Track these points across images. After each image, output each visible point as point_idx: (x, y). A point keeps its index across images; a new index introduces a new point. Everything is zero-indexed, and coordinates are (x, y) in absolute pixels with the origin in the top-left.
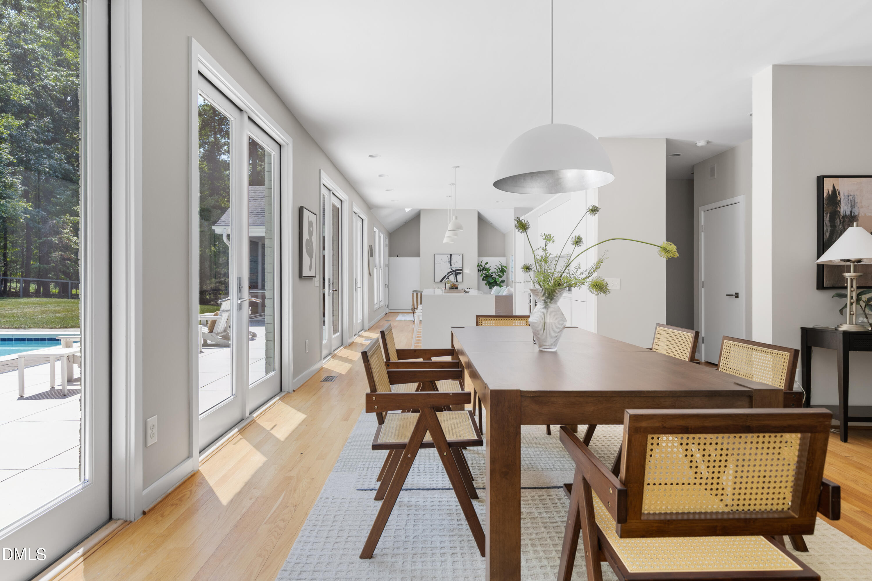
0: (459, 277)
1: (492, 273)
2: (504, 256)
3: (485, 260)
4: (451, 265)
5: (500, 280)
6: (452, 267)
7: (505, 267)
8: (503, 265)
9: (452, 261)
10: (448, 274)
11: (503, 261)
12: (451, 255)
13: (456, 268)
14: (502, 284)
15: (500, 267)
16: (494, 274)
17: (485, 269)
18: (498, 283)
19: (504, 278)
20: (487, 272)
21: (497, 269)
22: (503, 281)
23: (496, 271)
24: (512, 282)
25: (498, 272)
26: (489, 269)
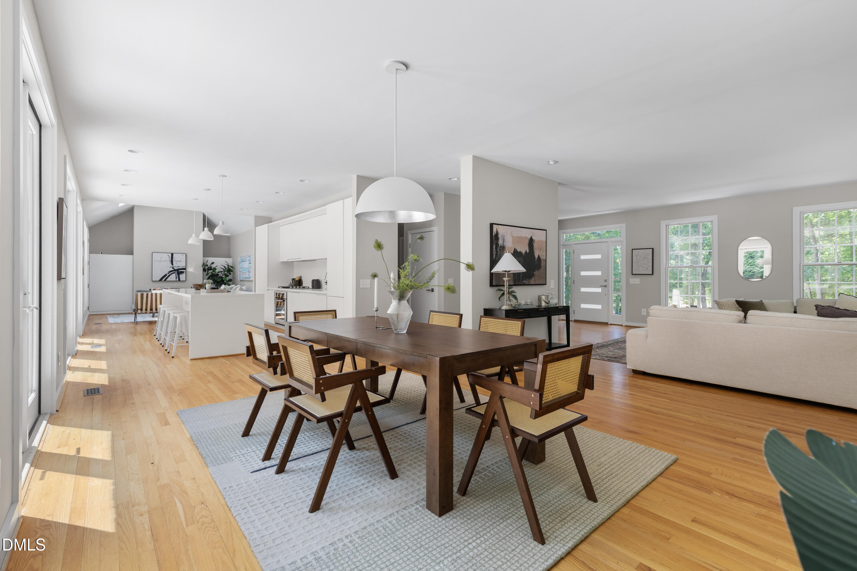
0: (182, 277)
1: (218, 273)
2: (229, 256)
3: (210, 260)
4: (172, 264)
5: (228, 278)
6: (174, 266)
7: (232, 267)
8: (230, 265)
9: (174, 260)
10: (169, 273)
11: (229, 261)
12: (172, 254)
13: (178, 267)
14: (229, 283)
15: (227, 267)
16: (220, 274)
17: (210, 268)
18: (225, 282)
19: (230, 277)
20: (213, 271)
21: (224, 269)
22: (230, 280)
23: (222, 270)
24: (241, 281)
25: (224, 271)
26: (215, 269)
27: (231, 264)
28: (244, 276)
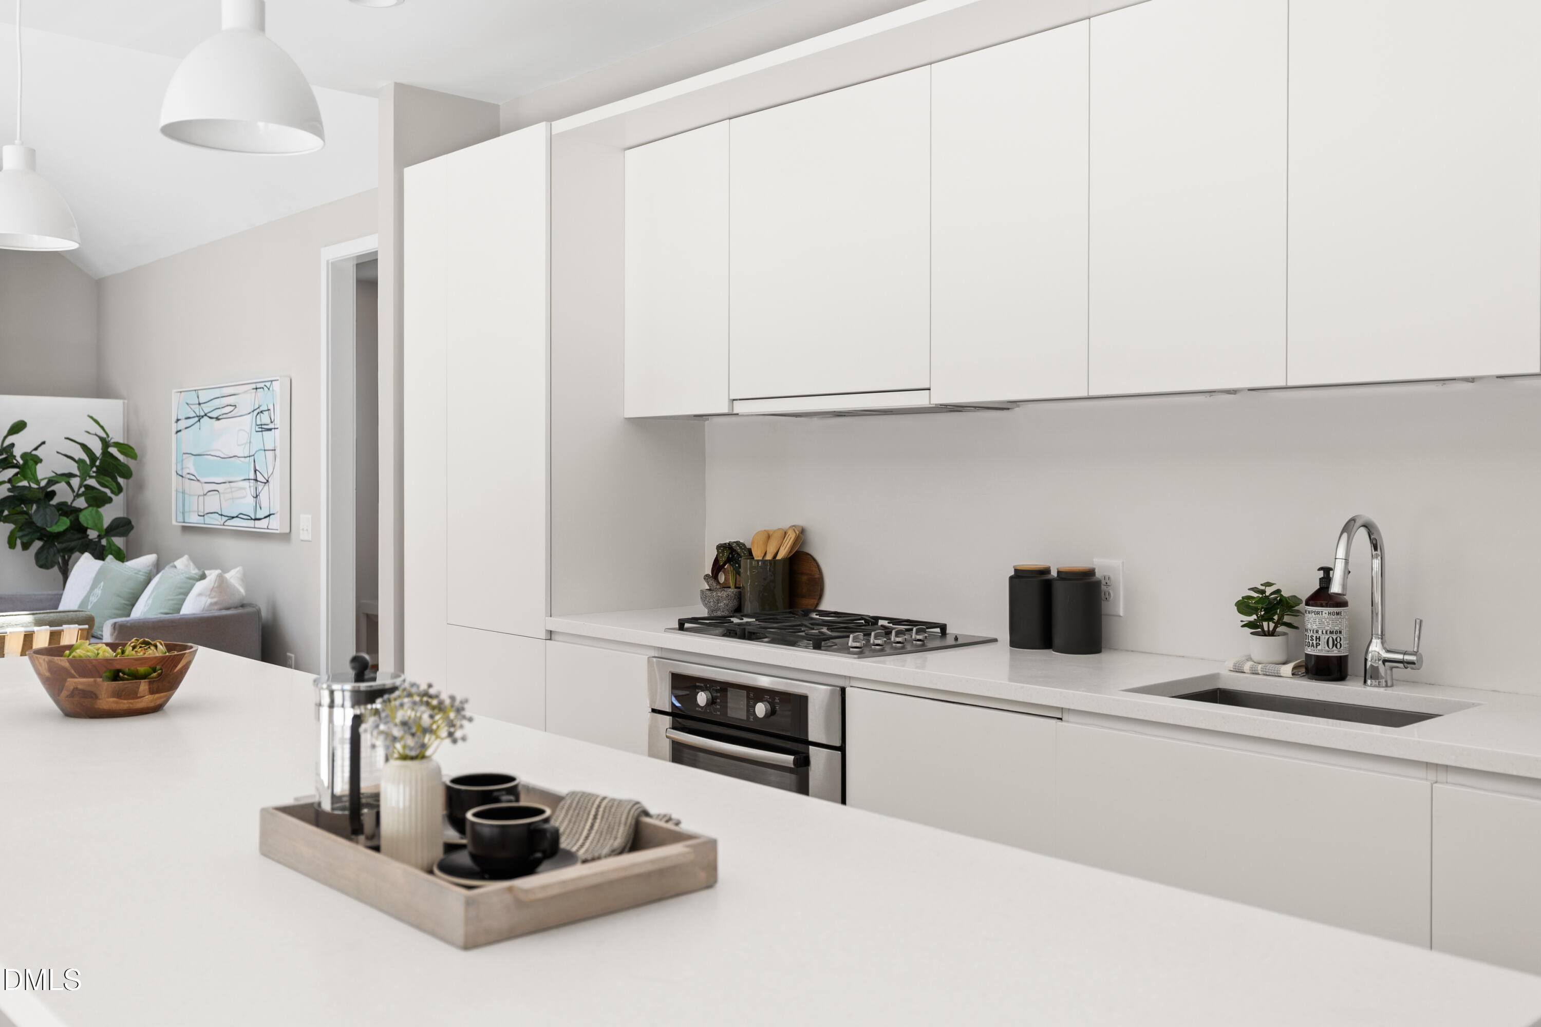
1: (51, 482)
2: (103, 390)
5: (109, 513)
7: (125, 449)
8: (113, 436)
11: (107, 414)
15: (97, 449)
16: (60, 487)
18: (93, 534)
19: (122, 507)
21: (80, 462)
22: (122, 526)
23: (73, 468)
24: (187, 529)
25: (84, 475)
26: (32, 460)
27: (117, 436)
28: (212, 503)
